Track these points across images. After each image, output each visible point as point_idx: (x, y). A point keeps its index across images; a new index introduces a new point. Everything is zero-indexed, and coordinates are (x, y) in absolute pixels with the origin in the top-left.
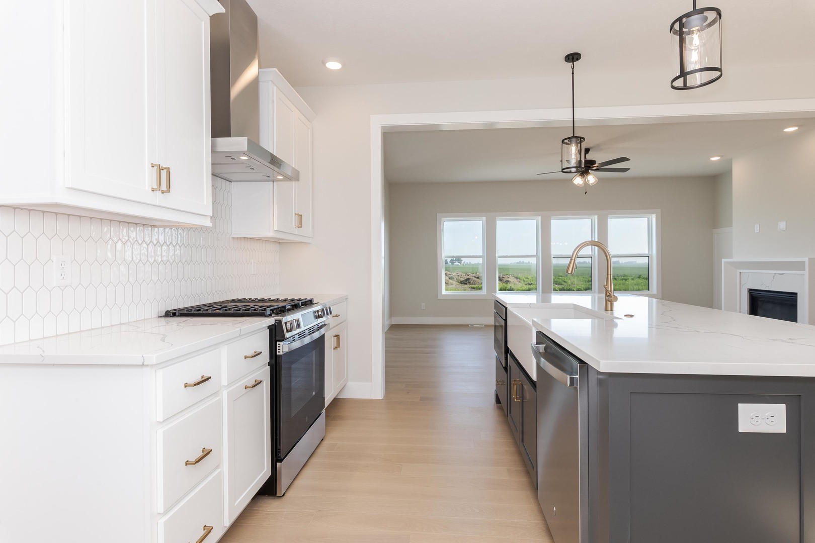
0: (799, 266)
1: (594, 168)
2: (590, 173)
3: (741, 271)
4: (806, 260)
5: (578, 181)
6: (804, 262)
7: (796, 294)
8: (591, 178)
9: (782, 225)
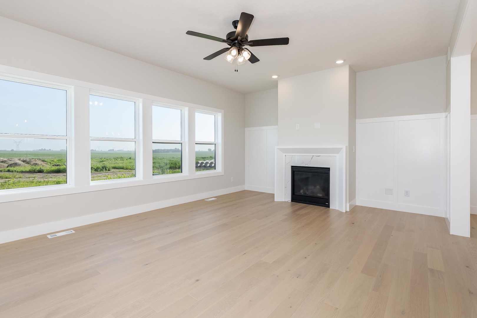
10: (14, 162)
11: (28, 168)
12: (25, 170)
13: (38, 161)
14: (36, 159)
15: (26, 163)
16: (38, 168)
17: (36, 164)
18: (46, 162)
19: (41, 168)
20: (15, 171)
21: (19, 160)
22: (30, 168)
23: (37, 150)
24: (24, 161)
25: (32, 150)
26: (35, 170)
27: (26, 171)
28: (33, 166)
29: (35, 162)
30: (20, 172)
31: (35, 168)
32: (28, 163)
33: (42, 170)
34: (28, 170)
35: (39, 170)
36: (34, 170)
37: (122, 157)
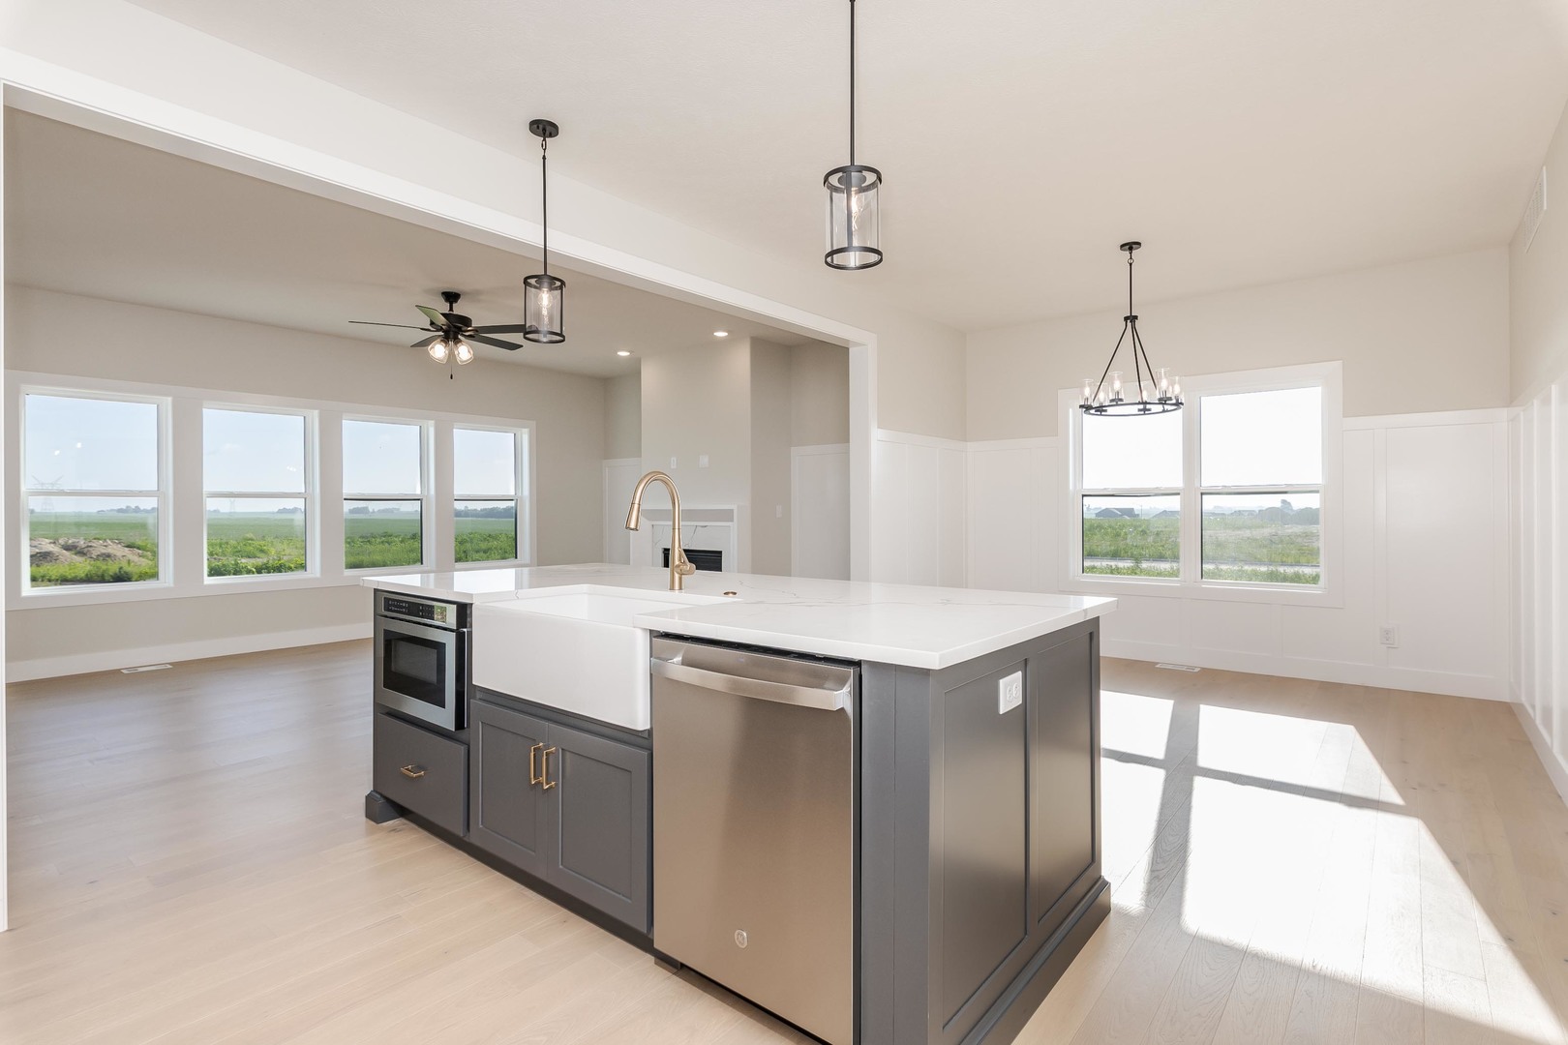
0: (727, 515)
1: (467, 334)
2: (460, 341)
3: (655, 523)
4: (734, 507)
5: (439, 351)
6: (732, 510)
7: (720, 553)
8: (464, 352)
9: (704, 460)
10: (38, 551)
11: (83, 566)
12: (73, 575)
13: (115, 546)
14: (109, 542)
15: (76, 554)
16: (113, 568)
17: (109, 556)
18: (139, 548)
19: (121, 568)
20: (43, 577)
21: (54, 543)
22: (88, 568)
23: (112, 510)
24: (67, 548)
25: (95, 511)
26: (103, 576)
27: (76, 577)
28: (98, 563)
29: (103, 551)
30: (57, 580)
31: (104, 567)
32: (81, 553)
33: (126, 573)
34: (82, 574)
35: (116, 574)
36: (99, 573)
37: (390, 532)
